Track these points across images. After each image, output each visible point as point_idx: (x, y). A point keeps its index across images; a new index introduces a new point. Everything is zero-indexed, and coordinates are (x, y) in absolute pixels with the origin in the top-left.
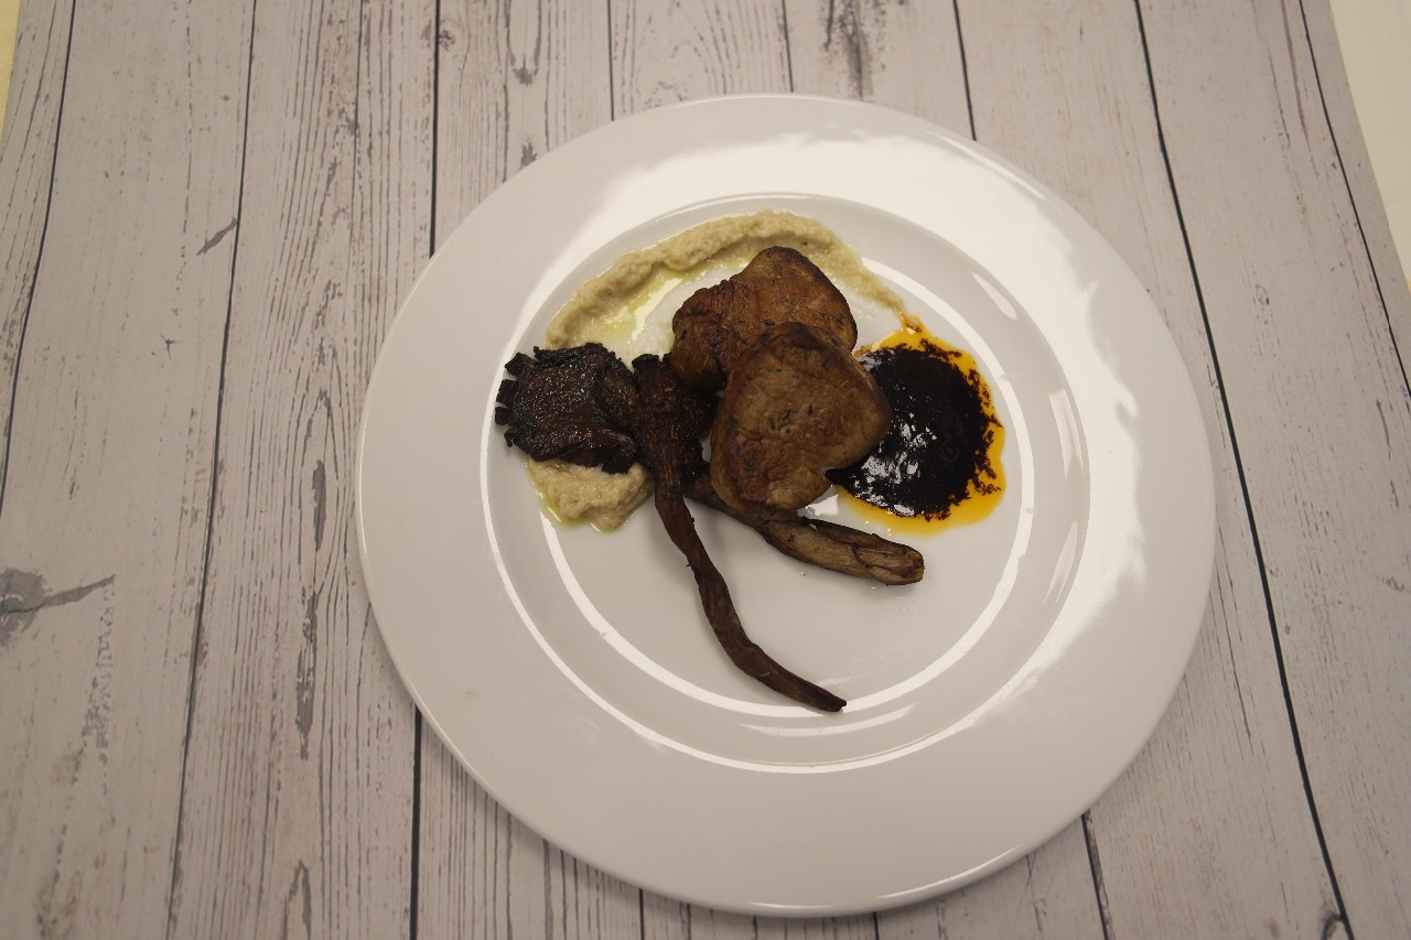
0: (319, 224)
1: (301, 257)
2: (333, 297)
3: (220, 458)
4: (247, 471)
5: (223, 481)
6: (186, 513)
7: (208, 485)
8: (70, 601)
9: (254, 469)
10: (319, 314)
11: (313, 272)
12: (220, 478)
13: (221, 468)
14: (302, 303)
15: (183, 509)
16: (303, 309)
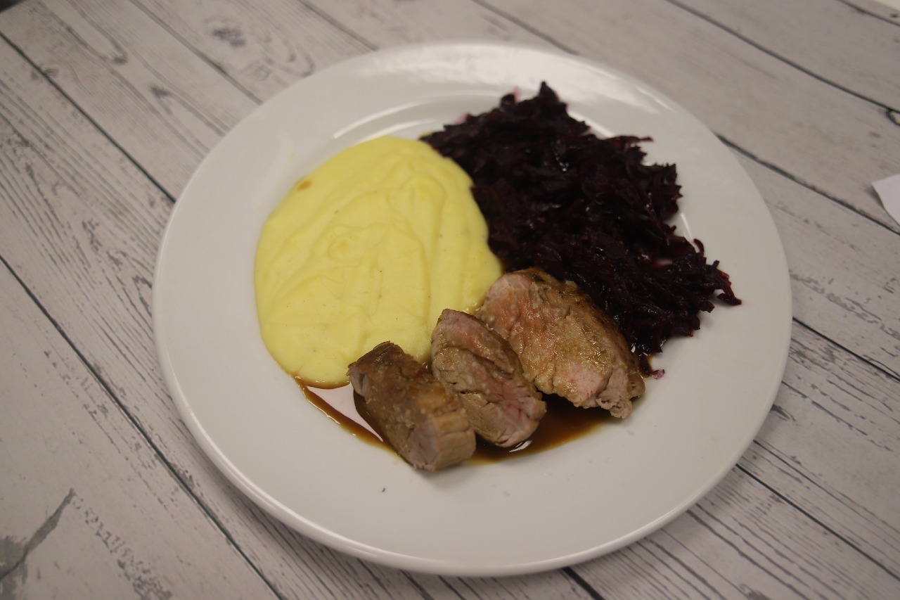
0: (46, 200)
1: (49, 224)
2: (93, 228)
3: (92, 364)
4: (121, 357)
5: (107, 374)
6: (95, 412)
7: (97, 385)
8: (48, 532)
9: (125, 351)
10: (92, 242)
11: (66, 226)
12: (103, 375)
13: (99, 368)
14: (74, 244)
15: (90, 413)
16: (78, 247)
